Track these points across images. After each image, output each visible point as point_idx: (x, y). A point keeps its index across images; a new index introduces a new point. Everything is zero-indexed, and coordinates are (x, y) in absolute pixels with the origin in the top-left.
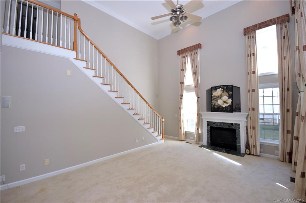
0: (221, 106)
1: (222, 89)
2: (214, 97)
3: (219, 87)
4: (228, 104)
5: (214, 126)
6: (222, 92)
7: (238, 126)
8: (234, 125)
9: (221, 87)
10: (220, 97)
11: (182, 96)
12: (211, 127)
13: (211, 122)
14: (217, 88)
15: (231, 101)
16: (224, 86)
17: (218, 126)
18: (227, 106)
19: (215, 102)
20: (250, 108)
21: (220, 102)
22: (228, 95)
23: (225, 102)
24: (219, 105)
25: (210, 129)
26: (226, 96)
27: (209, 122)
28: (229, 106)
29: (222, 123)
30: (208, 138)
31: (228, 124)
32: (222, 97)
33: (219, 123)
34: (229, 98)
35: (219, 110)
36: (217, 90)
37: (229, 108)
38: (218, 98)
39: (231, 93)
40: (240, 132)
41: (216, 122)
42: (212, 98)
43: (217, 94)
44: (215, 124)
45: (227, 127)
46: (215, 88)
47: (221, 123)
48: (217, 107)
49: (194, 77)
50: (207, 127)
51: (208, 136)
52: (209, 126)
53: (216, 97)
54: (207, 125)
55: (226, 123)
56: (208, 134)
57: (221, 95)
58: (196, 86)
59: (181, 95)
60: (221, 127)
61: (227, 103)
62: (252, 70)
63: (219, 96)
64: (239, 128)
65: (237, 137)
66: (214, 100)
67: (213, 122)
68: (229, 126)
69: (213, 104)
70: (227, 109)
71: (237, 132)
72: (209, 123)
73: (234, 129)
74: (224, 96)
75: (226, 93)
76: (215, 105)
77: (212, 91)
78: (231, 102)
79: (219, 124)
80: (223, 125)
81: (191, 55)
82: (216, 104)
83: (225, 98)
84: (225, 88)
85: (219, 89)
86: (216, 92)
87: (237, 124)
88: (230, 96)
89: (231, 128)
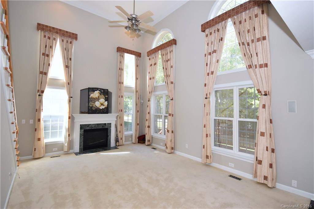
0: (98, 108)
1: (100, 92)
2: (92, 98)
3: (96, 89)
4: (105, 107)
5: (88, 129)
6: (99, 95)
7: (109, 125)
8: (107, 124)
9: (99, 89)
10: (98, 99)
11: (43, 92)
12: (84, 130)
13: (84, 125)
14: (94, 89)
15: (107, 103)
16: (101, 89)
17: (92, 128)
18: (104, 108)
19: (93, 104)
20: (120, 110)
21: (97, 104)
22: (104, 98)
23: (102, 104)
24: (97, 107)
25: (83, 132)
26: (103, 98)
27: (83, 125)
28: (105, 108)
29: (97, 124)
30: (80, 143)
31: (102, 125)
32: (100, 99)
33: (93, 124)
34: (105, 101)
35: (96, 112)
36: (94, 92)
37: (105, 109)
38: (95, 100)
39: (107, 96)
40: (111, 130)
41: (90, 124)
42: (90, 100)
43: (94, 96)
44: (89, 127)
45: (101, 127)
46: (93, 90)
47: (95, 124)
48: (94, 109)
49: (65, 71)
50: (80, 131)
51: (80, 141)
52: (82, 129)
53: (94, 99)
54: (80, 129)
55: (100, 124)
56: (80, 139)
57: (98, 97)
58: (68, 83)
59: (40, 91)
60: (95, 128)
61: (104, 105)
62: (122, 81)
63: (96, 98)
64: (111, 127)
65: (108, 134)
66: (91, 101)
67: (87, 124)
68: (103, 126)
69: (91, 106)
70: (103, 110)
71: (109, 131)
72: (82, 127)
73: (106, 128)
74: (101, 98)
75: (103, 96)
76: (92, 107)
77: (90, 92)
78: (107, 105)
79: (93, 126)
80: (98, 126)
81: (63, 41)
82: (94, 106)
83: (102, 100)
84: (102, 91)
85: (97, 91)
86: (94, 93)
87: (109, 123)
88: (107, 99)
89: (104, 128)
